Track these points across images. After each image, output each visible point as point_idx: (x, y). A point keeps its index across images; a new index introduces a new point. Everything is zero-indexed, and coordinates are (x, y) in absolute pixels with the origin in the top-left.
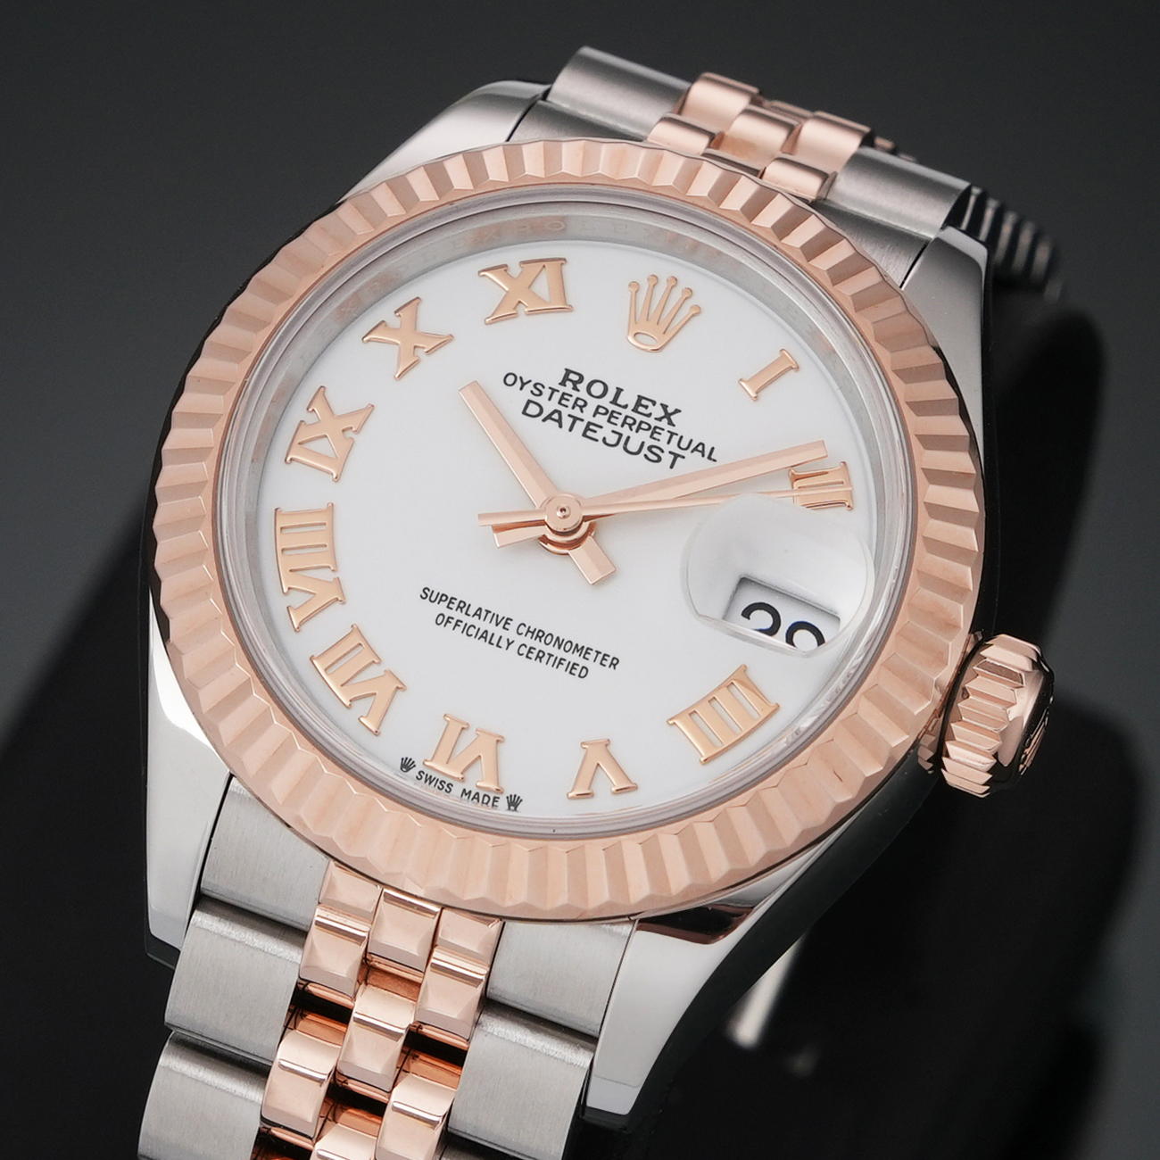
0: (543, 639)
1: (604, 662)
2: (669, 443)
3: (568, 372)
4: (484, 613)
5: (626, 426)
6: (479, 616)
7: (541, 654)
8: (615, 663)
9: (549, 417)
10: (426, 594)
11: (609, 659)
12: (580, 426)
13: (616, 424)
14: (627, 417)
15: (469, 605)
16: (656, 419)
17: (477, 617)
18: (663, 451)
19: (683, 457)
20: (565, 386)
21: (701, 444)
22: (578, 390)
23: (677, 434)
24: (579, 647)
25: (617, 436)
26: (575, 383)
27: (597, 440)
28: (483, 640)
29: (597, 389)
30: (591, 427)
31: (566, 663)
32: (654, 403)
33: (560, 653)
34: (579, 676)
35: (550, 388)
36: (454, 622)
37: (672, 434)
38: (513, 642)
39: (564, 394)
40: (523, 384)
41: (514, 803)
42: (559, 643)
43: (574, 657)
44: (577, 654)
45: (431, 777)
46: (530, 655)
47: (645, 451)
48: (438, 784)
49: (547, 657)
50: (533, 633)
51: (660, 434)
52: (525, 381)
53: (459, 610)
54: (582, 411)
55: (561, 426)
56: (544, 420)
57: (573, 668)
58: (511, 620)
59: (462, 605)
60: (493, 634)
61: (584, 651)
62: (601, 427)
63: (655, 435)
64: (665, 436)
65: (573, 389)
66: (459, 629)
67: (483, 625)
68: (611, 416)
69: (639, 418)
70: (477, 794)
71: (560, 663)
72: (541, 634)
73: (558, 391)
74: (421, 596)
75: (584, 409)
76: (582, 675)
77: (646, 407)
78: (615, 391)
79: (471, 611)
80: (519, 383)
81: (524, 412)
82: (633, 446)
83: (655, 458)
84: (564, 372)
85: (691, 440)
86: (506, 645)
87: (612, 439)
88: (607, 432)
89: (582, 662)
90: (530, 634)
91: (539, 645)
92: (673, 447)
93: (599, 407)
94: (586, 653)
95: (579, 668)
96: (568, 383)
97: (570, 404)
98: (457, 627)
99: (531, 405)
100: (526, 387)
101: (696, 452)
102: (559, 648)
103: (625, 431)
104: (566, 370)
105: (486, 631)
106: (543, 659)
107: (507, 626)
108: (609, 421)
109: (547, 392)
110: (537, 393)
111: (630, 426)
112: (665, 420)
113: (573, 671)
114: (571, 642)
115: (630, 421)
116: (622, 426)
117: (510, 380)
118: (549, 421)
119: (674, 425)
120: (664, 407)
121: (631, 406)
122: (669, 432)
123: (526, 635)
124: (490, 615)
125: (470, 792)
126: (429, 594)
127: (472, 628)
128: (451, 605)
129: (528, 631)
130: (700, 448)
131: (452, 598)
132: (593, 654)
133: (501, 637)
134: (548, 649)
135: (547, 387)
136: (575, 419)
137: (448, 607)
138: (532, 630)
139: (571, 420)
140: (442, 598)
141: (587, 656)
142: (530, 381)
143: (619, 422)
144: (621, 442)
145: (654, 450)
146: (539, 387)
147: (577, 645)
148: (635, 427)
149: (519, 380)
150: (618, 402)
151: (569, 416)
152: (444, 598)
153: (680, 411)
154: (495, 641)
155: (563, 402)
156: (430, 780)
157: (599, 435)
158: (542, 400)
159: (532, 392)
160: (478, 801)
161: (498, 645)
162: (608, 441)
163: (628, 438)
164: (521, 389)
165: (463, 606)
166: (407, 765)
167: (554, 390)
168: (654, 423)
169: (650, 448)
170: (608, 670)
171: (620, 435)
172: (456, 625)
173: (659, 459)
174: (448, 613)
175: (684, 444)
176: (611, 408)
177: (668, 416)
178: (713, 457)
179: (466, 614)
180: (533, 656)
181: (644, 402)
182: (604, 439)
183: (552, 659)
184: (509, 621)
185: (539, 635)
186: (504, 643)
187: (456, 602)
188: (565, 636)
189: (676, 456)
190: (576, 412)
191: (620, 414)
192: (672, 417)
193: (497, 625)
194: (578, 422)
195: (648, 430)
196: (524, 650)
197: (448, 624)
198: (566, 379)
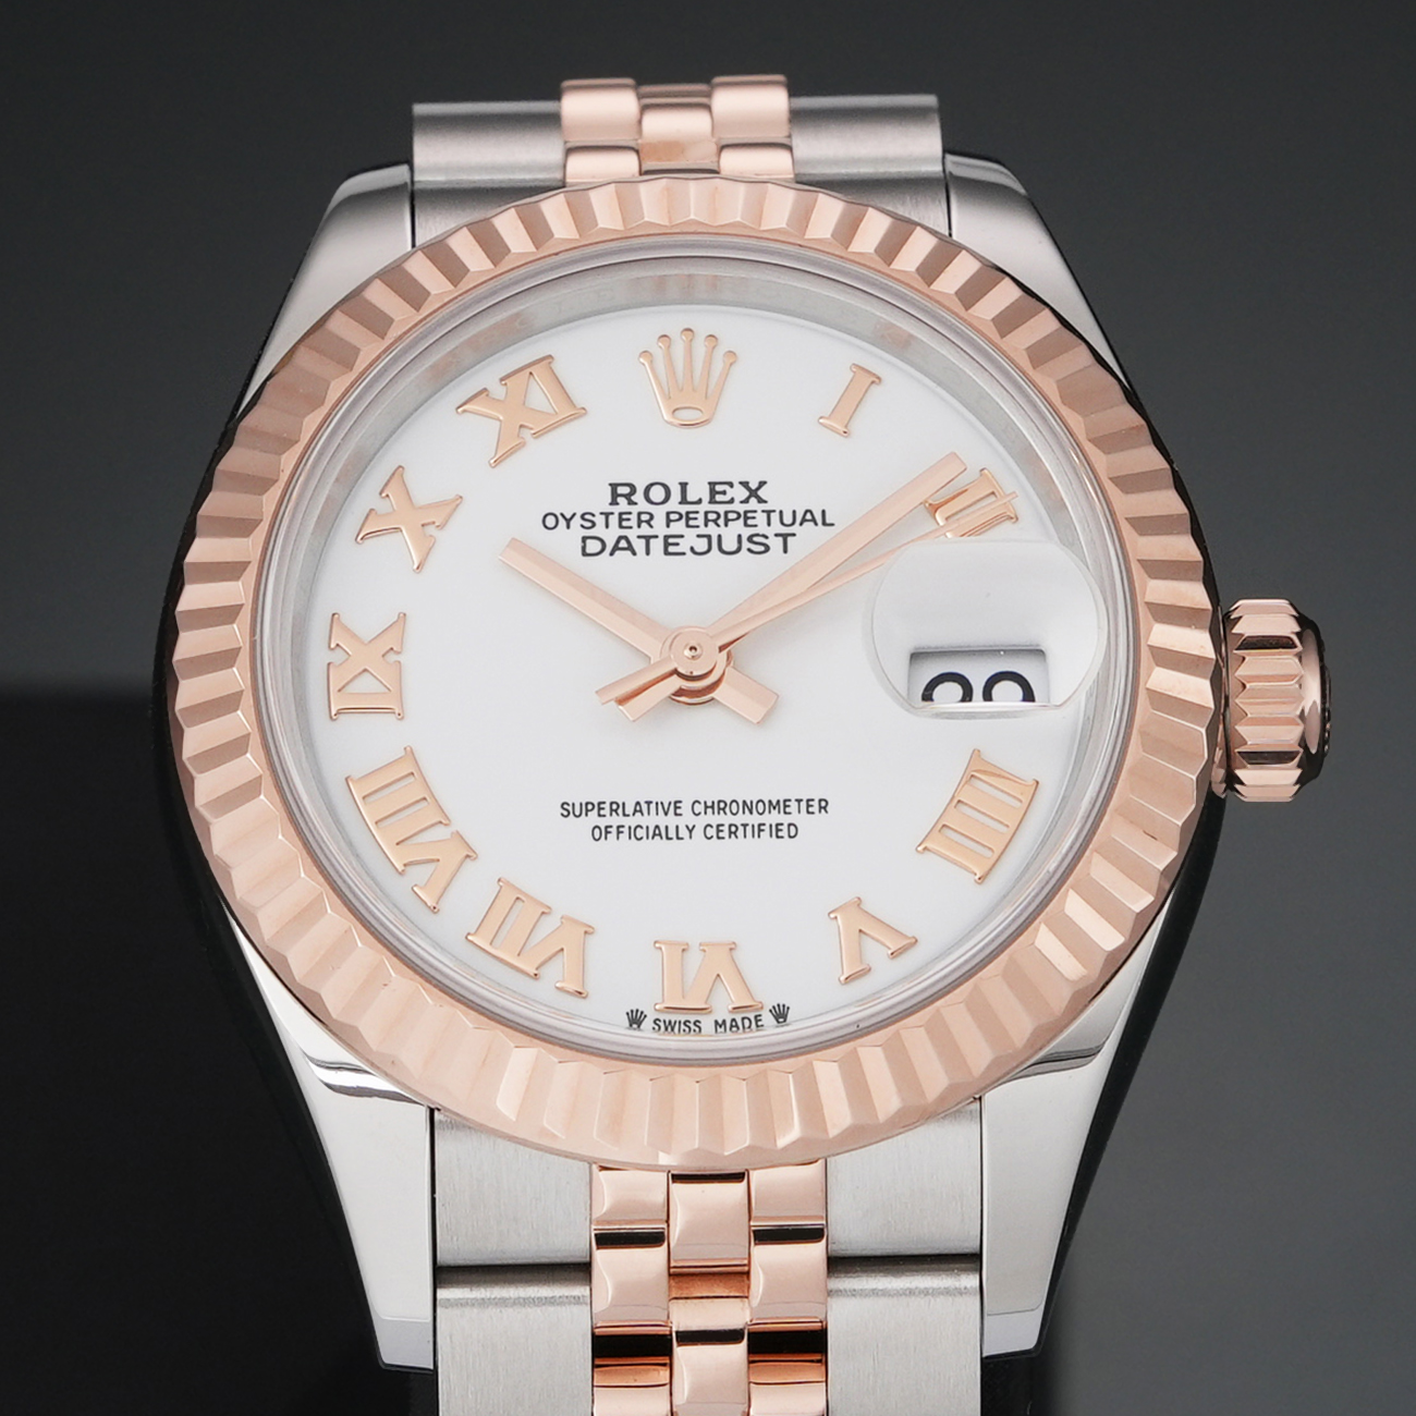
0: (727, 810)
1: (811, 809)
2: (769, 524)
3: (614, 486)
4: (644, 807)
5: (710, 524)
6: (641, 811)
7: (733, 829)
8: (824, 806)
9: (616, 548)
10: (567, 810)
11: (816, 804)
12: (657, 545)
13: (698, 527)
14: (706, 513)
15: (624, 804)
16: (742, 502)
17: (638, 814)
18: (766, 537)
19: (794, 535)
20: (617, 504)
21: (807, 511)
22: (636, 504)
23: (774, 511)
24: (774, 803)
25: (705, 540)
26: (627, 497)
27: (684, 554)
28: (657, 838)
29: (657, 494)
30: (671, 540)
31: (767, 828)
32: (731, 485)
33: (754, 819)
34: (790, 837)
35: (602, 513)
36: (614, 830)
37: (769, 513)
38: (694, 827)
39: (621, 514)
40: (568, 521)
41: (781, 1014)
42: (748, 807)
43: (773, 818)
44: (775, 812)
45: (670, 1022)
46: (721, 834)
47: (746, 545)
48: (683, 1027)
49: (741, 829)
50: (712, 807)
51: (754, 518)
52: (568, 517)
53: (614, 813)
54: (651, 527)
55: (634, 553)
56: (612, 554)
57: (778, 830)
58: (680, 802)
59: (614, 807)
60: (667, 827)
61: (782, 805)
62: (682, 536)
63: (750, 522)
64: (761, 519)
65: (629, 504)
66: (624, 837)
67: (650, 820)
68: (688, 518)
69: (721, 509)
70: (734, 1020)
71: (760, 830)
72: (722, 805)
73: (612, 513)
74: (562, 815)
75: (652, 523)
76: (793, 833)
77: (724, 493)
78: (679, 487)
79: (630, 810)
80: (562, 522)
81: (585, 554)
82: (730, 545)
83: (762, 548)
84: (610, 488)
85: (794, 512)
86: (688, 832)
87: (702, 545)
88: (690, 539)
89: (786, 820)
90: (709, 811)
91: (726, 819)
92: (777, 527)
93: (668, 514)
94: (785, 806)
95: (785, 828)
96: (619, 499)
97: (633, 522)
98: (621, 835)
99: (588, 541)
100: (572, 523)
101: (805, 524)
102: (751, 813)
103: (712, 530)
104: (610, 485)
105: (657, 827)
106: (738, 833)
107: (678, 811)
108: (688, 526)
109: (600, 520)
110: (589, 524)
111: (715, 521)
112: (753, 500)
113: (780, 834)
114: (761, 801)
115: (712, 516)
116: (706, 525)
117: (550, 521)
118: (617, 553)
119: (765, 502)
120: (745, 484)
121: (706, 498)
122: (763, 511)
123: (706, 813)
124: (653, 806)
125: (724, 1022)
126: (570, 808)
127: (639, 829)
128: (602, 812)
129: (706, 807)
130: (808, 517)
131: (599, 803)
132: (794, 805)
133: (677, 827)
134: (739, 819)
135: (597, 514)
136: (648, 539)
137: (599, 815)
138: (709, 804)
139: (643, 541)
140: (587, 807)
141: (788, 810)
142: (574, 515)
143: (701, 522)
144: (714, 544)
145: (755, 539)
146: (587, 517)
147: (770, 802)
148: (721, 522)
149: (560, 518)
150: (689, 499)
151: (639, 537)
152: (590, 807)
153: (765, 483)
154: (672, 833)
155: (624, 524)
156: (670, 1026)
157: (684, 546)
158: (599, 531)
159: (582, 526)
160: (738, 1028)
161: (678, 838)
162: (697, 550)
163: (720, 536)
164: (568, 527)
165: (616, 807)
166: (636, 1019)
167: (607, 515)
168: (741, 508)
169: (750, 539)
170: (819, 817)
171: (709, 537)
172: (619, 832)
173: (767, 548)
174: (603, 823)
175: (788, 519)
176: (684, 509)
177: (753, 493)
178: (828, 521)
179: (624, 815)
180: (725, 834)
181: (718, 488)
182: (692, 549)
183: (749, 829)
184: (678, 805)
185: (720, 807)
186: (684, 833)
187: (607, 806)
188: (751, 797)
189: (785, 537)
190: (645, 530)
191: (697, 512)
192: (760, 493)
193: (666, 814)
194: (652, 541)
195: (738, 518)
196: (711, 832)
197: (609, 835)
198: (615, 496)
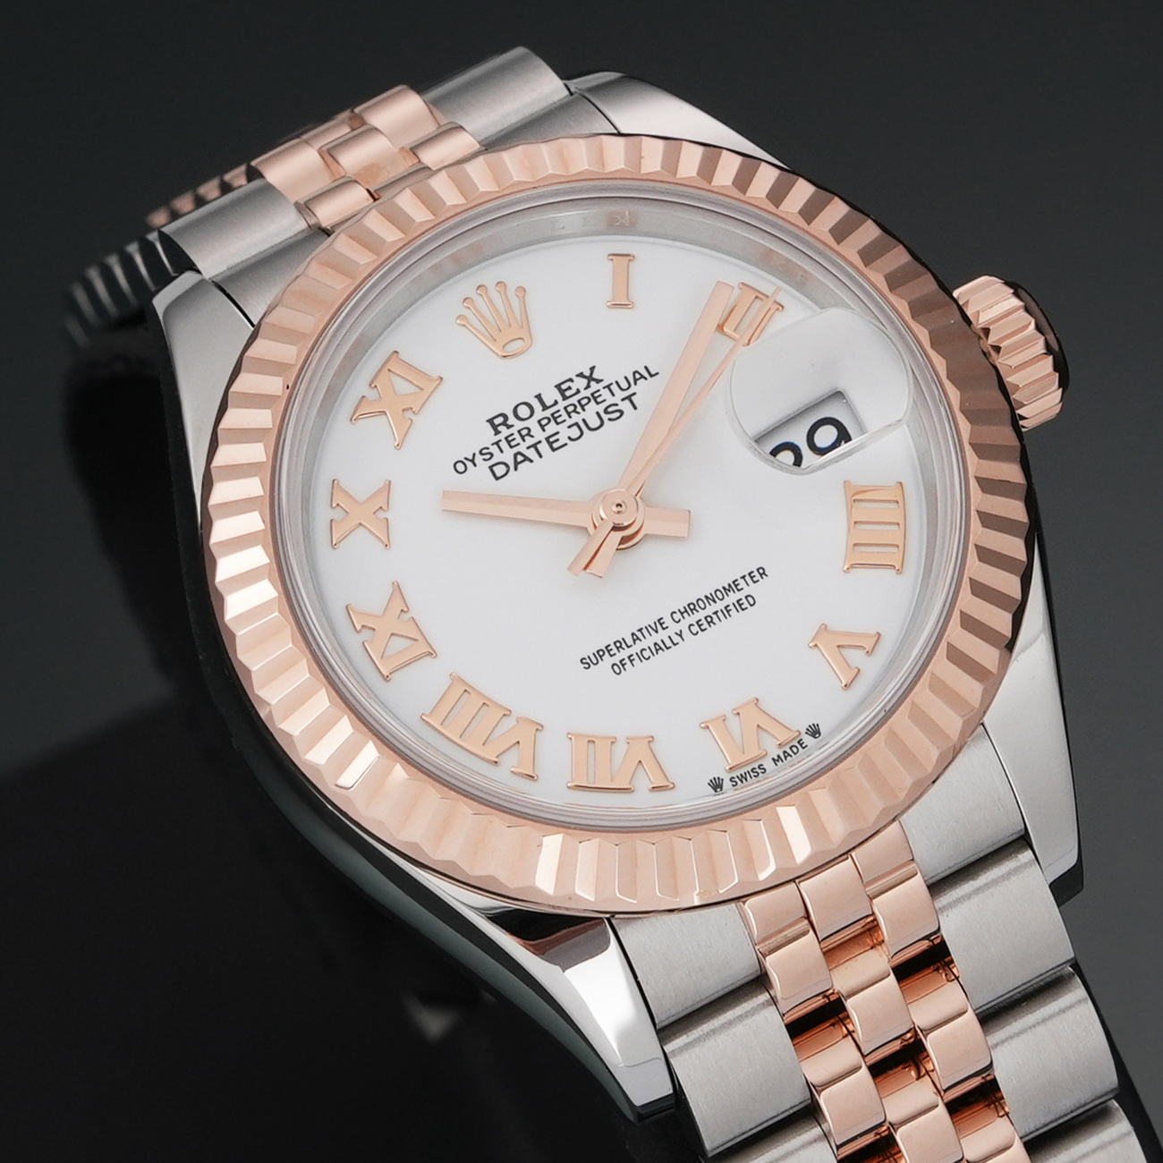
0: (697, 608)
1: (755, 579)
2: (613, 395)
3: (491, 421)
4: (639, 634)
5: (573, 414)
6: (638, 638)
7: (709, 619)
8: (763, 574)
9: (516, 464)
10: (586, 663)
11: (756, 573)
12: (544, 447)
13: (564, 421)
14: (565, 408)
15: (623, 639)
16: (585, 389)
17: (637, 642)
18: (616, 405)
19: (634, 394)
20: (500, 432)
21: (634, 373)
22: (512, 426)
23: (611, 384)
24: (727, 587)
25: (575, 427)
26: (504, 423)
27: (566, 444)
28: (660, 652)
29: (523, 411)
30: (551, 440)
31: (732, 607)
32: (571, 380)
33: (720, 605)
34: (751, 605)
35: (493, 444)
36: (627, 661)
37: (608, 387)
38: (681, 631)
39: (506, 438)
40: (473, 461)
41: (814, 731)
42: (710, 599)
43: (732, 598)
44: (731, 594)
45: (741, 775)
46: (703, 627)
47: (605, 417)
48: (752, 774)
49: (714, 616)
50: (686, 611)
51: (600, 395)
52: (471, 458)
53: (620, 649)
54: (532, 436)
55: (531, 461)
56: (516, 469)
57: (740, 605)
58: (661, 619)
59: (618, 644)
60: (662, 641)
61: (733, 586)
62: (557, 433)
63: (599, 400)
64: (605, 394)
65: (508, 428)
66: (637, 662)
67: (649, 641)
68: (554, 418)
69: (574, 400)
70: (785, 752)
71: (728, 611)
72: (692, 607)
73: (500, 441)
74: (585, 668)
75: (532, 433)
76: (752, 602)
77: (570, 388)
78: (536, 400)
79: (630, 641)
80: (469, 464)
81: (497, 478)
82: (594, 422)
83: (618, 414)
84: (488, 424)
85: (626, 378)
86: (679, 638)
87: (575, 432)
88: (564, 433)
89: (741, 595)
90: (685, 615)
91: (701, 615)
92: (620, 395)
93: (539, 422)
94: (736, 586)
95: (744, 601)
96: (500, 428)
97: (519, 439)
98: (634, 662)
99: (494, 468)
100: (476, 461)
101: (638, 382)
102: (715, 602)
103: (576, 418)
104: (488, 421)
105: (656, 644)
106: (714, 621)
107: (664, 626)
108: (557, 423)
109: (494, 449)
110: (488, 456)
111: (575, 411)
112: (593, 383)
113: (743, 607)
114: (717, 590)
115: (571, 409)
116: (570, 417)
117: (460, 467)
118: (519, 466)
119: (602, 380)
120: (581, 375)
121: (559, 398)
122: (604, 388)
123: (684, 618)
124: (644, 631)
125: (779, 756)
126: (588, 661)
127: (644, 652)
128: (612, 653)
129: (682, 613)
130: (637, 377)
131: (606, 648)
132: (741, 582)
133: (670, 637)
134: (710, 610)
135: (489, 446)
136: (535, 446)
137: (611, 656)
138: (683, 610)
139: (533, 449)
140: (600, 654)
141: (739, 587)
142: (474, 455)
143: (565, 416)
144: (583, 428)
145: (610, 410)
146: (484, 451)
147: (724, 588)
148: (579, 409)
149: (466, 462)
150: (548, 404)
151: (528, 448)
152: (601, 653)
153: (594, 367)
154: (669, 643)
155: (513, 443)
156: (743, 778)
157: (563, 439)
158: (498, 457)
159: (484, 460)
160: (791, 756)
161: (675, 645)
162: (573, 437)
163: (584, 420)
164: (475, 465)
165: (620, 645)
166: (717, 785)
167: (497, 443)
168: (588, 393)
169: (606, 411)
170: (763, 582)
171: (577, 424)
172: (631, 661)
173: (621, 412)
174: (616, 660)
175: (624, 385)
176: (548, 413)
177: (590, 379)
178: (653, 373)
179: (628, 647)
180: (705, 625)
181: (564, 387)
182: (569, 438)
183: (720, 614)
184: (662, 621)
185: (691, 608)
186: (676, 639)
187: (613, 646)
188: (709, 591)
189: (629, 398)
190: (529, 441)
191: (558, 411)
192: (594, 376)
193: (657, 632)
194: (539, 446)
195: (589, 401)
196: (695, 629)
197: (625, 666)
198: (495, 427)
